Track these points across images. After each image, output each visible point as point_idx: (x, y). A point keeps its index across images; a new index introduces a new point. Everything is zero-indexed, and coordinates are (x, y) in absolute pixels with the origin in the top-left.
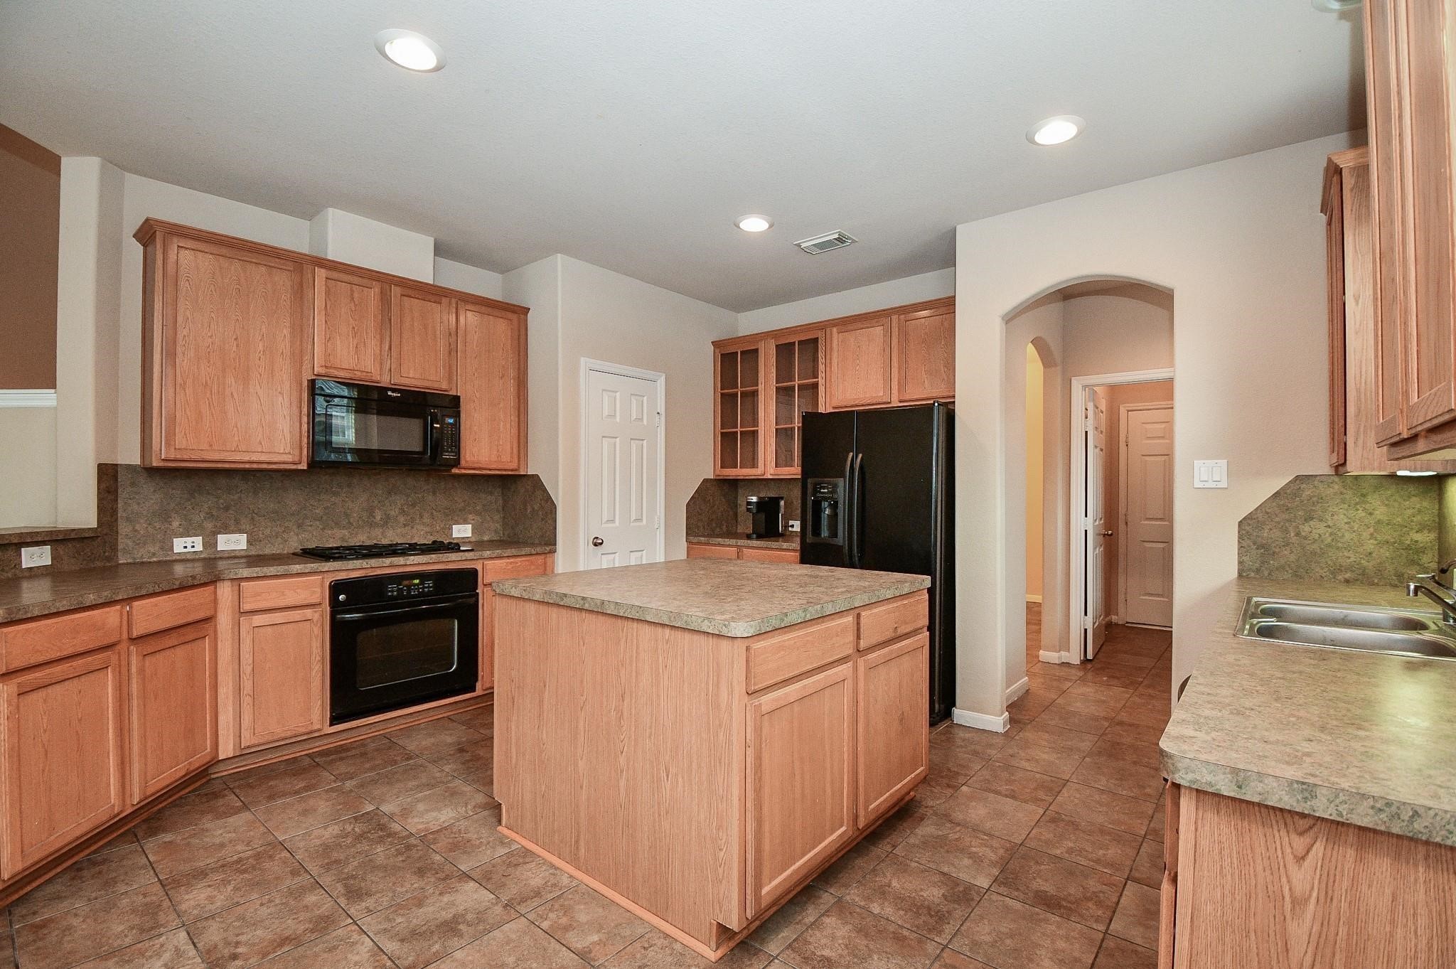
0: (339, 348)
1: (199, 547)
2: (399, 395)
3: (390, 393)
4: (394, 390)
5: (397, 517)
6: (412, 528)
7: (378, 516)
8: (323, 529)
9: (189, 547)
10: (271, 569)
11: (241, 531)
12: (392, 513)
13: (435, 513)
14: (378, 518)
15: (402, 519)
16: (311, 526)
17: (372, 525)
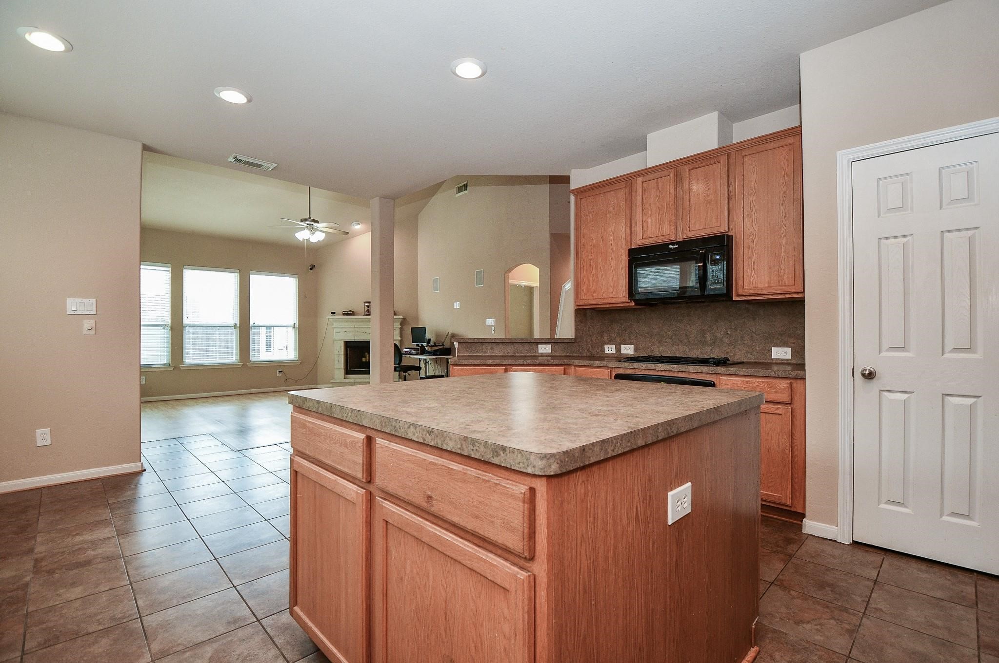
0: (650, 225)
1: (614, 351)
2: (677, 246)
3: (670, 246)
4: (673, 244)
5: (722, 338)
6: (735, 347)
7: (709, 337)
8: (673, 345)
9: (610, 350)
10: (587, 362)
11: (631, 344)
12: (719, 335)
13: (755, 336)
14: (708, 338)
15: (726, 340)
16: (666, 342)
17: (703, 343)
